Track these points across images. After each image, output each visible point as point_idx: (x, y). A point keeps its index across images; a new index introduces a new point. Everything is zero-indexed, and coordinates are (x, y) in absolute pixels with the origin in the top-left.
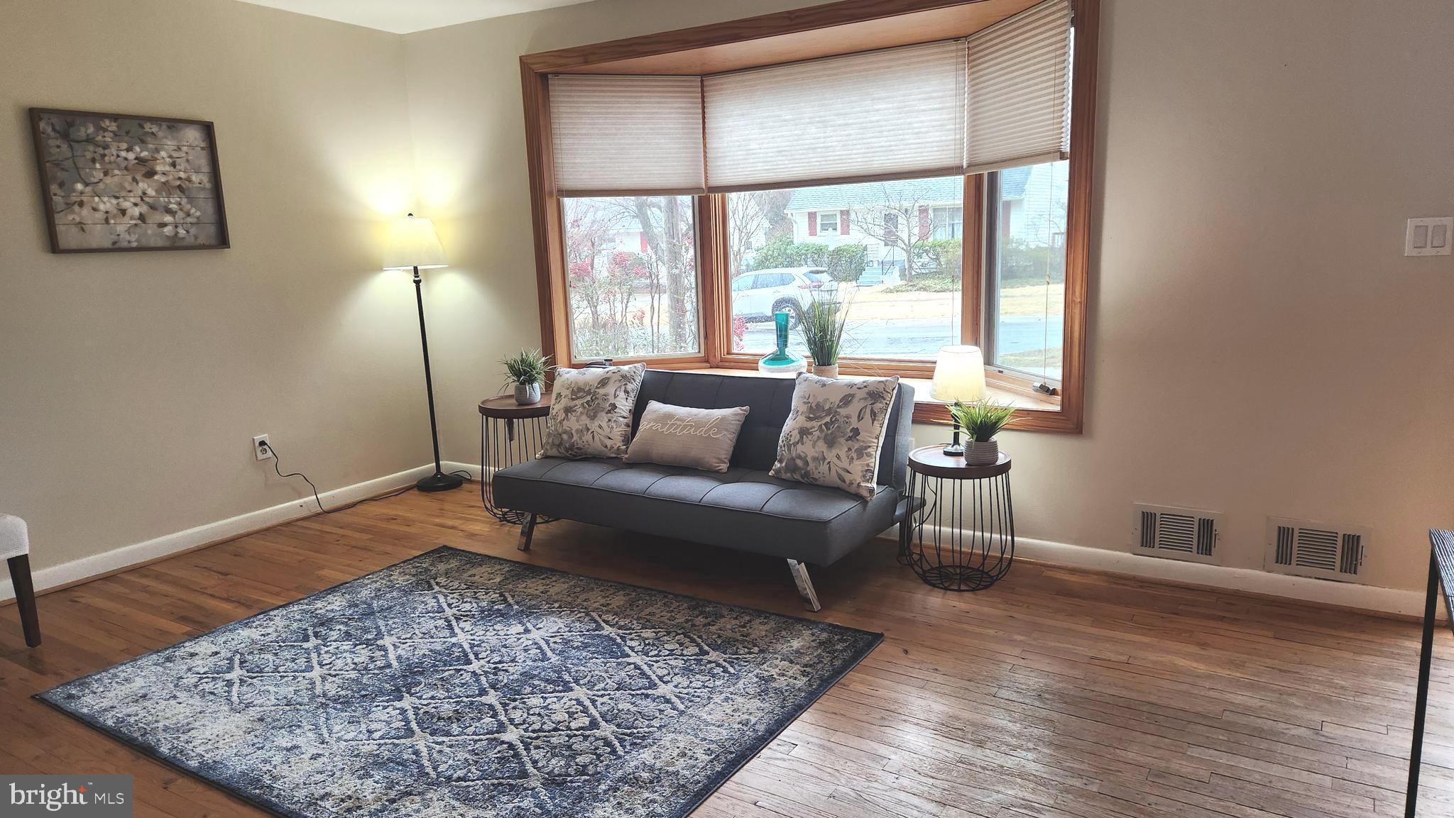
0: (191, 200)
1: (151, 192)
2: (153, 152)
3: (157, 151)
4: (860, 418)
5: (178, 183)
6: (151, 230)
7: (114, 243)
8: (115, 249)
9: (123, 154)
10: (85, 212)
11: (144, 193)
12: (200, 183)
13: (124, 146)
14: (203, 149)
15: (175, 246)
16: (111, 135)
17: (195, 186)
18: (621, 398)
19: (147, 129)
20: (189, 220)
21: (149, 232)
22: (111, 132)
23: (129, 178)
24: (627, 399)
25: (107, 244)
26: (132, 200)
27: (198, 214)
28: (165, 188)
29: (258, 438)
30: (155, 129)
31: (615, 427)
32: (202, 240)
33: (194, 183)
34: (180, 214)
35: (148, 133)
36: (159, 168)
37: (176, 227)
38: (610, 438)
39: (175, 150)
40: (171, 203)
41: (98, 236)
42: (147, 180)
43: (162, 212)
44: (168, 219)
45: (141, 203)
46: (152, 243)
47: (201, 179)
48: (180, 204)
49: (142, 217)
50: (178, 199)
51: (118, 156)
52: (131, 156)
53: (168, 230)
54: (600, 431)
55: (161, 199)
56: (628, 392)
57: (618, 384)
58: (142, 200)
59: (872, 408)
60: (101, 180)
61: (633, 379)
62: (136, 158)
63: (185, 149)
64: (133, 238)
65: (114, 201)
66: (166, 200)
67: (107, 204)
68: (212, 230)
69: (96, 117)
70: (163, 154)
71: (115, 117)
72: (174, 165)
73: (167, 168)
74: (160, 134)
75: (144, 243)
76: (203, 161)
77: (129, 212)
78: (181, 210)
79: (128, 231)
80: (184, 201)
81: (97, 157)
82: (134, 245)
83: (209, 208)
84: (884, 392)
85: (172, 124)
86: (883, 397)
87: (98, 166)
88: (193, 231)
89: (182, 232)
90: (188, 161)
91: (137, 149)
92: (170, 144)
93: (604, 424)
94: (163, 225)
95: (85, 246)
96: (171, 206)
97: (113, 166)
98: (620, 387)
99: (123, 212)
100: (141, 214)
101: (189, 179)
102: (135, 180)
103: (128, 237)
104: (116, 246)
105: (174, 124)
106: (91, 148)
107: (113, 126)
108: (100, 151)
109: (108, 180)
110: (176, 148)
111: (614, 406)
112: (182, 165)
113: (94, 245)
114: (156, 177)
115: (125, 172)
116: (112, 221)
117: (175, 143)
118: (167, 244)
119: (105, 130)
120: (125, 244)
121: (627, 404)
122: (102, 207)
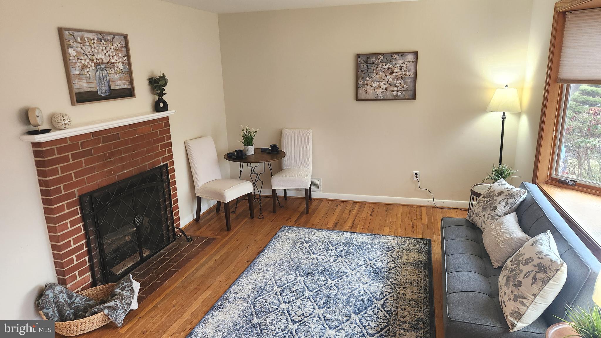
0: (405, 82)
1: (391, 80)
2: (394, 65)
3: (396, 64)
4: (525, 277)
5: (401, 76)
6: (388, 93)
7: (375, 97)
8: (376, 99)
9: (384, 67)
10: (368, 87)
11: (388, 80)
12: (410, 75)
13: (385, 64)
14: (413, 62)
15: (396, 99)
16: (381, 60)
17: (408, 76)
18: (502, 205)
19: (393, 57)
20: (403, 89)
21: (388, 94)
22: (381, 59)
23: (384, 75)
24: (505, 207)
25: (373, 98)
26: (384, 83)
27: (407, 87)
28: (397, 78)
29: (415, 172)
30: (396, 57)
31: (490, 219)
32: (406, 96)
33: (407, 75)
34: (400, 87)
35: (394, 58)
36: (395, 71)
37: (398, 92)
38: (485, 223)
39: (402, 64)
40: (397, 83)
41: (371, 95)
42: (390, 75)
43: (393, 87)
44: (395, 89)
45: (387, 84)
46: (388, 98)
47: (410, 74)
48: (401, 83)
49: (386, 89)
50: (400, 82)
51: (382, 67)
52: (386, 67)
53: (394, 93)
54: (483, 218)
55: (394, 82)
56: (507, 203)
57: (505, 197)
58: (387, 82)
59: (535, 275)
60: (375, 76)
61: (514, 197)
62: (388, 68)
63: (406, 63)
64: (382, 96)
65: (378, 83)
66: (396, 82)
67: (375, 84)
68: (411, 93)
69: (376, 55)
70: (398, 65)
71: (383, 54)
72: (401, 69)
73: (398, 70)
74: (398, 58)
75: (385, 98)
76: (412, 68)
77: (382, 87)
78: (400, 85)
79: (381, 94)
80: (402, 82)
81: (375, 68)
82: (382, 98)
83: (412, 85)
84: (548, 268)
85: (402, 54)
86: (546, 272)
87: (375, 71)
88: (404, 93)
89: (399, 93)
90: (406, 67)
91: (389, 64)
92: (401, 61)
93: (486, 215)
94: (393, 91)
95: (366, 98)
96: (397, 84)
97: (380, 71)
98: (505, 199)
99: (380, 87)
100: (386, 87)
101: (406, 74)
102: (386, 76)
103: (380, 96)
104: (376, 98)
105: (403, 54)
106: (373, 65)
107: (381, 57)
108: (376, 66)
109: (377, 76)
110: (402, 63)
111: (496, 208)
112: (404, 69)
113: (369, 98)
114: (393, 74)
115: (383, 73)
116: (376, 90)
117: (403, 61)
118: (393, 98)
119: (379, 59)
120: (379, 98)
121: (504, 209)
122: (374, 85)
